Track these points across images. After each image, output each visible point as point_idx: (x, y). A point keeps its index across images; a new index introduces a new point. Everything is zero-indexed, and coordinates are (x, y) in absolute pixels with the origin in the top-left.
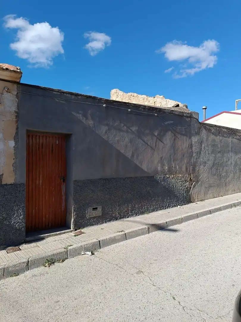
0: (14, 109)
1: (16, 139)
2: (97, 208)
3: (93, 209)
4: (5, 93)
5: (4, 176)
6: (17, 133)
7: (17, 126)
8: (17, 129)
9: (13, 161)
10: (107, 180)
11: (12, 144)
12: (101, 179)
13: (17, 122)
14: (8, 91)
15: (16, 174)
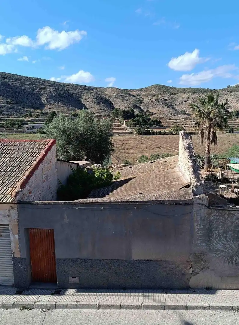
0: (16, 218)
1: (19, 234)
2: (76, 278)
3: (73, 278)
4: (11, 210)
5: (15, 253)
6: (19, 231)
7: (19, 227)
8: (19, 228)
9: (18, 246)
10: (85, 260)
11: (17, 237)
12: (78, 259)
13: (18, 225)
14: (12, 208)
15: (20, 253)
